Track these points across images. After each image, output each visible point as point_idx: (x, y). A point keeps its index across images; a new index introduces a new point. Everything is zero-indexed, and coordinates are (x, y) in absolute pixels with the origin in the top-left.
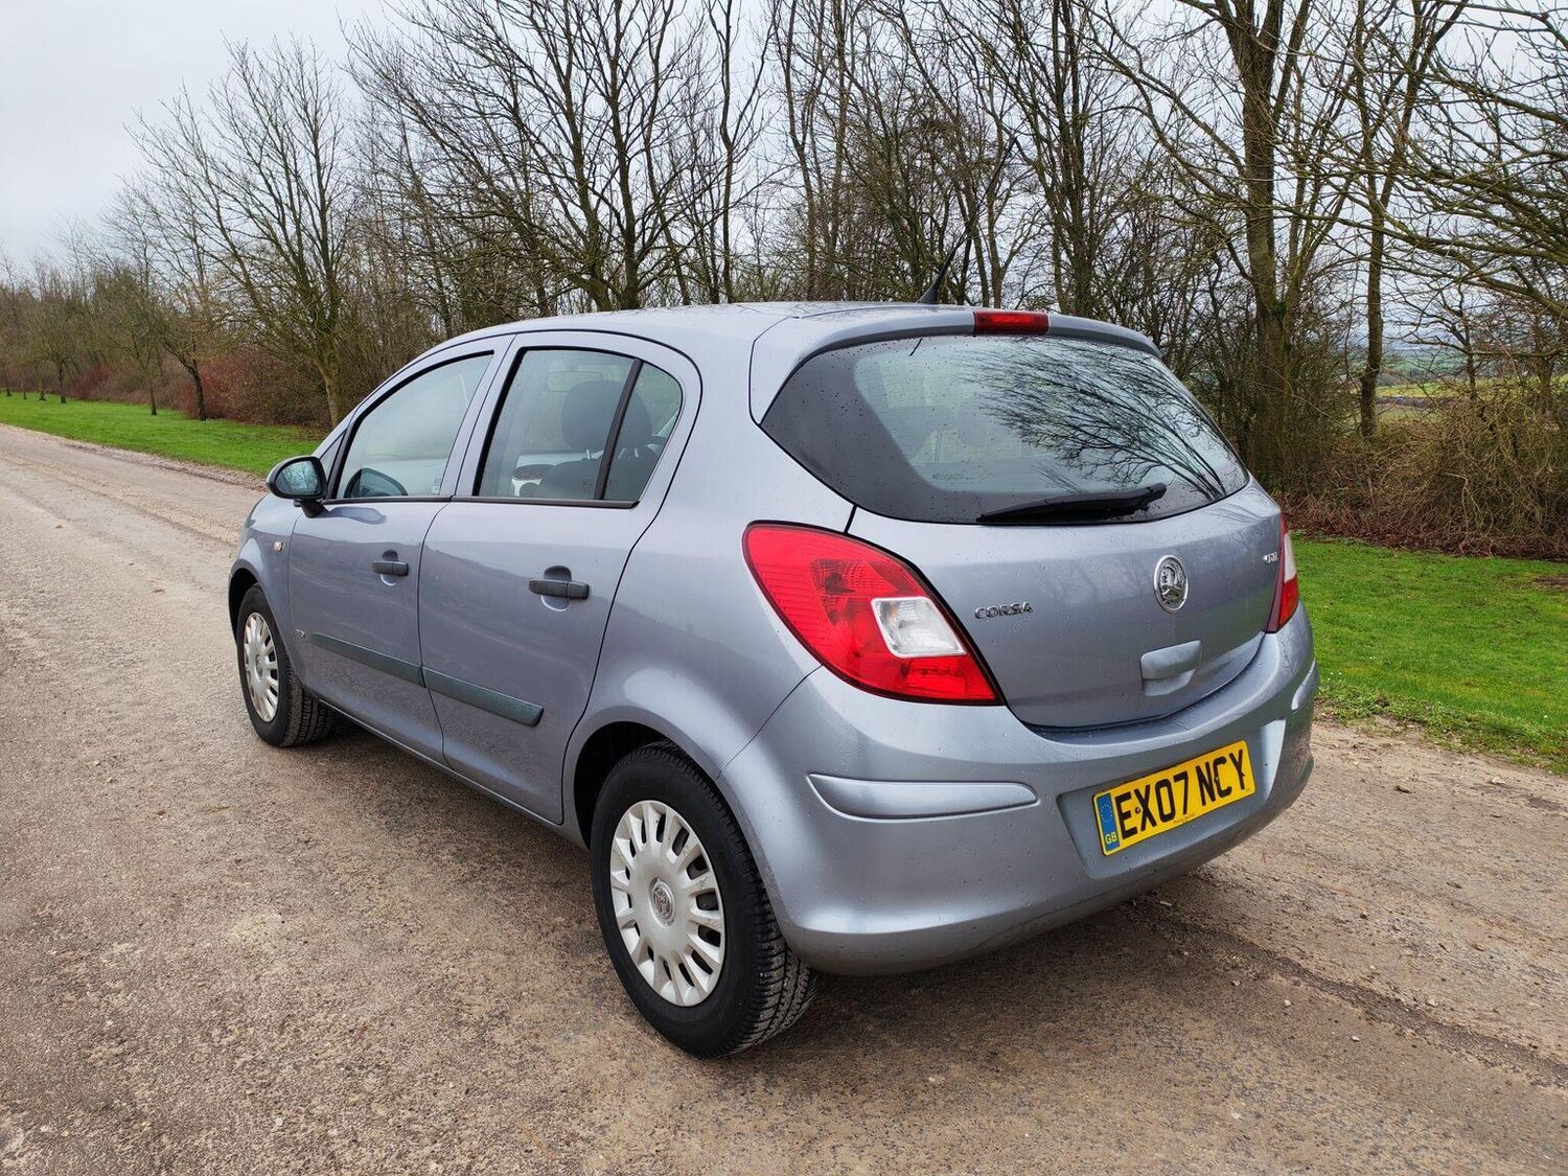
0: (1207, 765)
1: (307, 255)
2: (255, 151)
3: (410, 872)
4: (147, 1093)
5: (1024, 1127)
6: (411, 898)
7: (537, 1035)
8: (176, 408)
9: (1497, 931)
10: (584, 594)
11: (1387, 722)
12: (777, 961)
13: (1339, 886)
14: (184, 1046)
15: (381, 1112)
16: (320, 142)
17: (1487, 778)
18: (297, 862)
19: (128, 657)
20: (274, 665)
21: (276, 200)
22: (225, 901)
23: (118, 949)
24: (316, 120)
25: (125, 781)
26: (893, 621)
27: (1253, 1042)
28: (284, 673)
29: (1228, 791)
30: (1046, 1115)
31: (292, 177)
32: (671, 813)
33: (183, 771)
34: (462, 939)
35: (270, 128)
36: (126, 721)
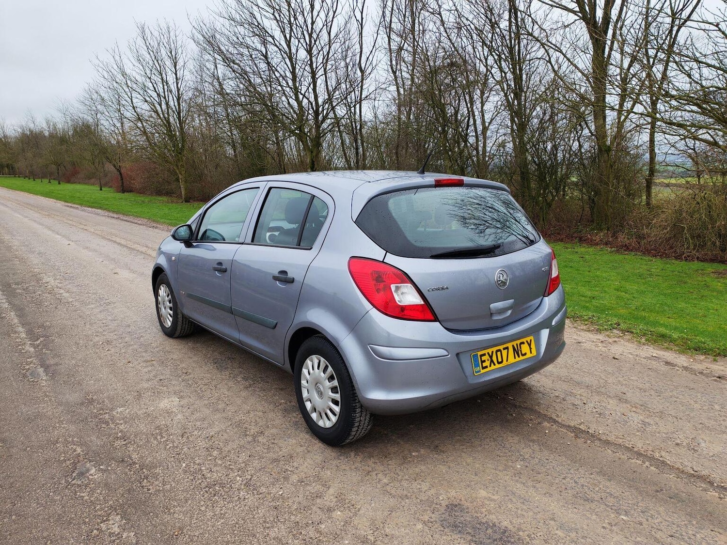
0: (517, 344)
1: (171, 119)
2: (148, 72)
3: (226, 384)
4: (136, 456)
5: (443, 469)
6: (227, 393)
7: (274, 439)
8: (111, 187)
9: (634, 409)
10: (292, 281)
11: (618, 332)
12: (358, 410)
13: (579, 393)
14: (148, 441)
15: (220, 462)
16: (177, 67)
17: (651, 354)
18: (183, 380)
19: (107, 301)
20: (171, 305)
21: (158, 94)
22: (157, 394)
23: (119, 410)
24: (176, 58)
25: (113, 350)
26: (399, 292)
27: (531, 444)
28: (175, 308)
29: (525, 354)
30: (452, 465)
31: (165, 84)
32: (322, 359)
33: (135, 346)
34: (247, 407)
35: (155, 61)
36: (110, 327)
